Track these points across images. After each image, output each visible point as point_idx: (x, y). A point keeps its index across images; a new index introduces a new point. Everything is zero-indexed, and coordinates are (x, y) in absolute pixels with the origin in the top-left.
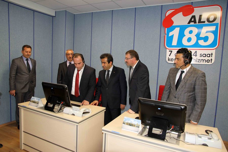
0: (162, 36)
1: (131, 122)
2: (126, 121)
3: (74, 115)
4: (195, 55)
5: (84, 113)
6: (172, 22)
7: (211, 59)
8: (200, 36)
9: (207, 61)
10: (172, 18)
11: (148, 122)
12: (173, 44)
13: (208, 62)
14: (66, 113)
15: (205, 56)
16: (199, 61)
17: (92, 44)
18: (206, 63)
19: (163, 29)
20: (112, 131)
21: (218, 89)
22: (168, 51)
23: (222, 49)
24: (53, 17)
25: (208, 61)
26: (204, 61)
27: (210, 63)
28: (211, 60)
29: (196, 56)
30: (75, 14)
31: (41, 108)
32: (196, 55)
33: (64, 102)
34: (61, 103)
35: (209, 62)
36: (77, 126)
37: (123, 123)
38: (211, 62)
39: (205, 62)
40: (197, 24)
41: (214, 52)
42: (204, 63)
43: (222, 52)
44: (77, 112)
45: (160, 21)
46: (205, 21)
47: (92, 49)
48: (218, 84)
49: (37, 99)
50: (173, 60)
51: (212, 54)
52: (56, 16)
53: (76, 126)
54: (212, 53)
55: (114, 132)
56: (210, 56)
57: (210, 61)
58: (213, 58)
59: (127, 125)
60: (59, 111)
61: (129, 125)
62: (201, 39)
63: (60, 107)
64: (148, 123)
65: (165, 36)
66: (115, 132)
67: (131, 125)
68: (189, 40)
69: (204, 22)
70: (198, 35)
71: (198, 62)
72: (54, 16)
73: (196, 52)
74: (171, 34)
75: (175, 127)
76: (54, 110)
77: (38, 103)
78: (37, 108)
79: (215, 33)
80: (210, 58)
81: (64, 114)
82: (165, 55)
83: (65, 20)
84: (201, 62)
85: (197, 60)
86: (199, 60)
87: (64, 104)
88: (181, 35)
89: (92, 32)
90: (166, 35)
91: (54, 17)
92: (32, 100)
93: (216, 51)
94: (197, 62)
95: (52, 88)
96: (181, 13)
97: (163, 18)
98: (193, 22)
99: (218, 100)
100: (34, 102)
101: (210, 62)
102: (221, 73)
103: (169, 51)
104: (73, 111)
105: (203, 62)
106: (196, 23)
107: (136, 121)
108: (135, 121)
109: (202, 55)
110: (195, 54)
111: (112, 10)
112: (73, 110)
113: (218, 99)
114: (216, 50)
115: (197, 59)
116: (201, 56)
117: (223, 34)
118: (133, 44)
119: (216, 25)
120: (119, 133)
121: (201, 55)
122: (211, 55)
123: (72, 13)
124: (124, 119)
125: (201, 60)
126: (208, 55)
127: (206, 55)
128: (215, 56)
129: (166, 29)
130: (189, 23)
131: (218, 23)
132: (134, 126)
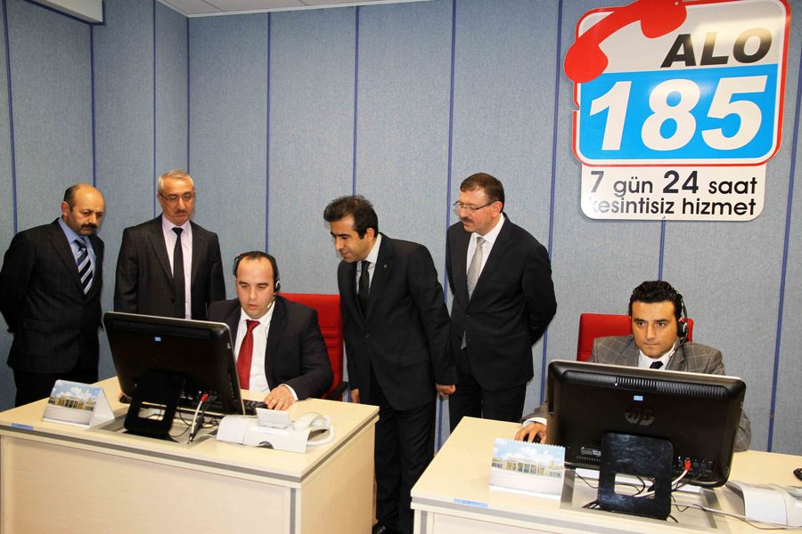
0: (564, 112)
1: (523, 457)
2: (506, 457)
3: (269, 446)
4: (690, 188)
5: (313, 435)
6: (602, 61)
7: (752, 200)
8: (709, 115)
9: (736, 208)
10: (600, 45)
11: (588, 453)
12: (605, 147)
13: (739, 211)
14: (229, 443)
15: (730, 191)
16: (706, 208)
17: (271, 148)
18: (734, 217)
19: (565, 86)
20: (455, 500)
21: (777, 313)
22: (586, 171)
23: (790, 163)
24: (92, 24)
25: (739, 208)
26: (726, 208)
27: (747, 216)
28: (752, 204)
29: (694, 192)
30: (190, 16)
31: (108, 427)
32: (694, 189)
33: (214, 395)
34: (200, 398)
35: (744, 212)
36: (293, 491)
37: (493, 465)
38: (752, 213)
39: (730, 213)
40: (698, 66)
41: (760, 173)
42: (726, 216)
43: (789, 174)
44: (284, 433)
45: (555, 53)
46: (727, 58)
47: (270, 167)
48: (778, 294)
49: (84, 391)
50: (609, 206)
51: (754, 182)
52: (108, 21)
53: (288, 494)
54: (754, 179)
55: (464, 502)
56: (745, 191)
57: (746, 208)
58: (759, 195)
59: (511, 472)
60: (193, 435)
61: (520, 470)
62: (714, 124)
63: (195, 417)
64: (586, 456)
65: (575, 113)
66: (469, 502)
67: (526, 471)
68: (668, 128)
69: (724, 60)
70: (700, 112)
71: (703, 212)
72: (98, 24)
73: (694, 175)
74: (597, 106)
75: (696, 464)
76: (172, 433)
77: (92, 409)
78: (87, 430)
79: (762, 100)
80: (746, 199)
81: (218, 444)
82: (575, 188)
83: (152, 42)
84: (713, 213)
85: (698, 204)
86: (708, 204)
87: (213, 403)
88: (638, 111)
89: (272, 99)
90: (579, 112)
91: (95, 28)
92: (59, 396)
93: (767, 171)
94: (697, 213)
95: (158, 339)
96: (636, 26)
97: (567, 43)
98: (680, 58)
99: (780, 354)
100: (70, 404)
101: (749, 210)
102: (790, 251)
103: (593, 173)
104: (263, 430)
105: (722, 213)
106: (695, 65)
107: (546, 452)
108: (542, 453)
109: (717, 186)
110: (690, 184)
111: (358, 7)
112: (260, 426)
113: (781, 349)
114: (767, 165)
115: (700, 202)
116: (713, 190)
117: (794, 104)
118: (445, 148)
119: (770, 71)
120: (486, 505)
121: (714, 188)
122: (750, 186)
123: (179, 11)
124: (496, 449)
125: (714, 205)
126: (741, 188)
127: (731, 187)
128: (767, 191)
129: (579, 85)
130: (667, 63)
131: (776, 66)
132: (542, 474)
